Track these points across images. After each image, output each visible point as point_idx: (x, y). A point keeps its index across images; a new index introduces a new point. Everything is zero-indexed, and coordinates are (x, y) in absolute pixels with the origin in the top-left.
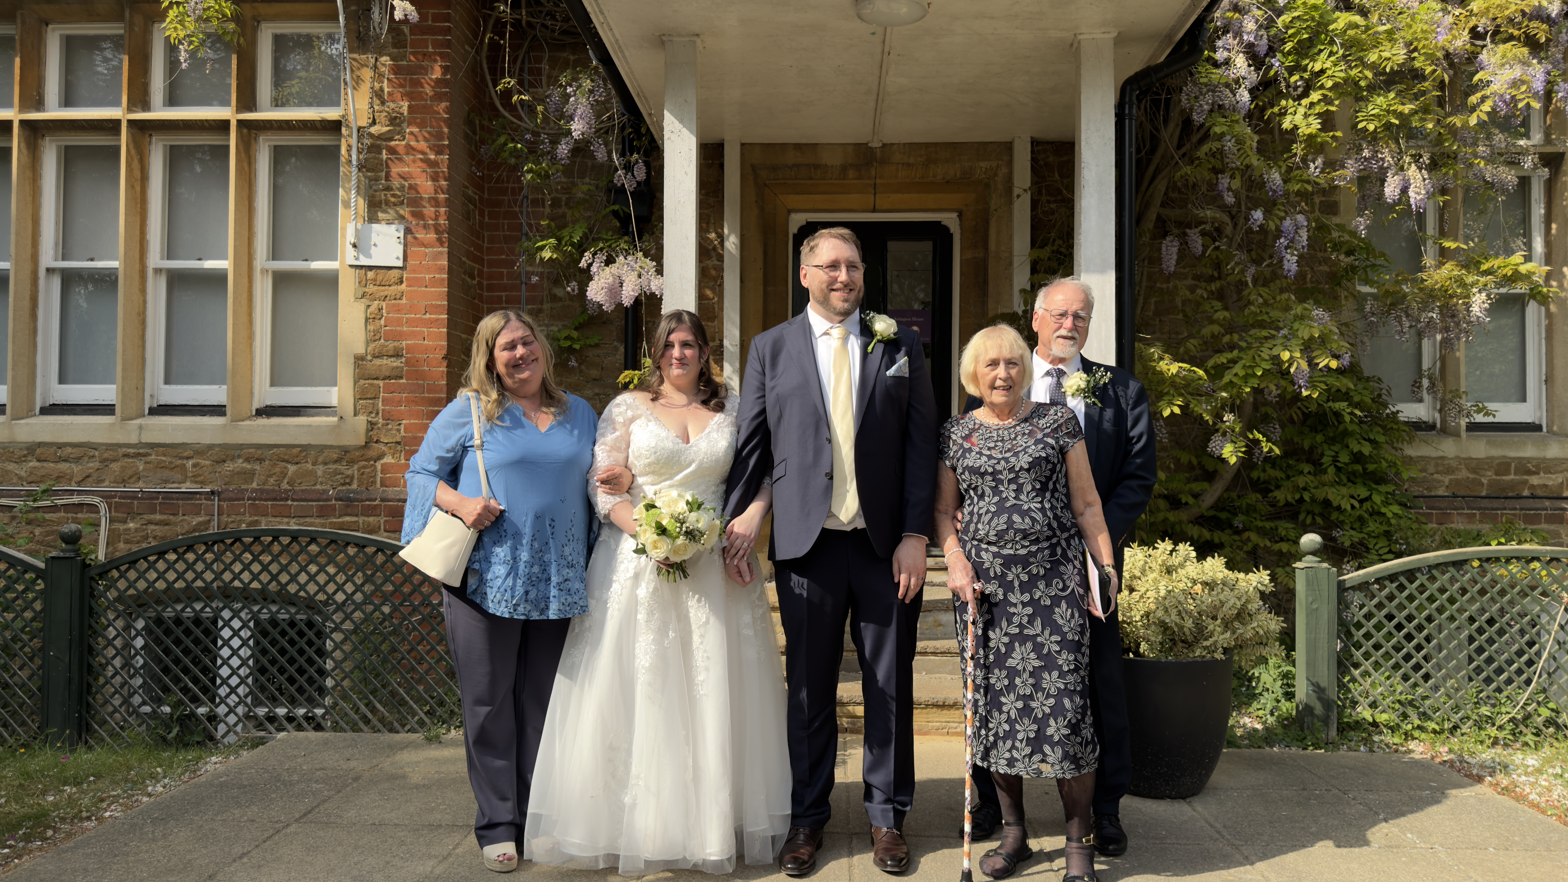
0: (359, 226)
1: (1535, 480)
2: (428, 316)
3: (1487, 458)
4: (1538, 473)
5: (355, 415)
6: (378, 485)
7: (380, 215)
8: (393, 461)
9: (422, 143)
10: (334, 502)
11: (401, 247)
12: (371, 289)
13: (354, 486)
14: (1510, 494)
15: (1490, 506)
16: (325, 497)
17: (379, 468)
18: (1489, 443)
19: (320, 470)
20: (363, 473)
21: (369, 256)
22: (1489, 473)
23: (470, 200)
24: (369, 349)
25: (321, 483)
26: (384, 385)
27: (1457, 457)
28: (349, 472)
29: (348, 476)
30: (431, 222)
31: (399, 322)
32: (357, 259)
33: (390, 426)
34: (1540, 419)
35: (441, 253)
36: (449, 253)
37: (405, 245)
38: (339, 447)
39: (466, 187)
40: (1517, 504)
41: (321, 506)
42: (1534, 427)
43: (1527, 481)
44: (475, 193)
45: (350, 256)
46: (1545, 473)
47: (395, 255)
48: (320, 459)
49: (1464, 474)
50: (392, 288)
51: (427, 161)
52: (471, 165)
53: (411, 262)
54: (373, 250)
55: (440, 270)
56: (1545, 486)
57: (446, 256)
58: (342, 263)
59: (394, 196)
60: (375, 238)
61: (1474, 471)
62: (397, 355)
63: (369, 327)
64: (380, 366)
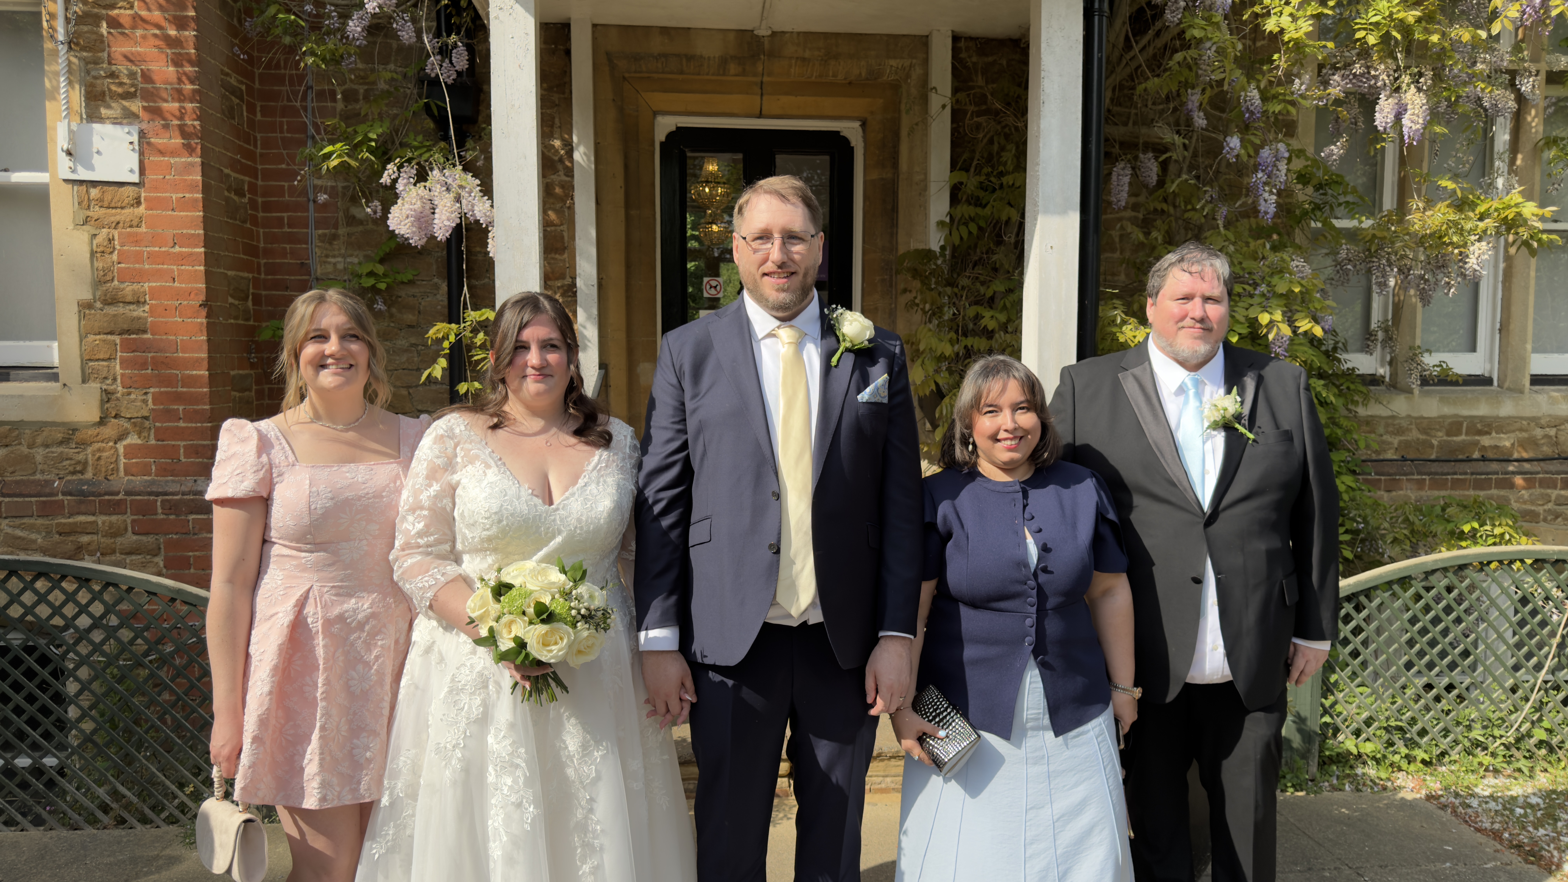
0: (74, 126)
1: (1486, 441)
2: (177, 249)
3: (1439, 417)
4: (1489, 433)
5: (84, 381)
6: (122, 473)
7: (103, 111)
8: (139, 442)
9: (157, 13)
10: (60, 497)
11: (135, 157)
12: (96, 212)
13: (89, 475)
14: (1460, 457)
15: (1440, 470)
16: (47, 490)
17: (121, 450)
18: (1442, 400)
19: (39, 454)
20: (99, 458)
21: (90, 167)
22: (1440, 434)
23: (234, 91)
24: (98, 293)
25: (42, 472)
26: (122, 341)
27: (1409, 416)
28: (81, 457)
29: (79, 462)
30: (176, 122)
31: (138, 257)
32: (74, 171)
33: (133, 396)
34: (1491, 371)
35: (192, 164)
36: (203, 164)
37: (141, 154)
38: (63, 424)
39: (227, 75)
40: (1468, 467)
41: (44, 502)
42: (1483, 381)
43: (1477, 443)
44: (242, 83)
45: (63, 167)
46: (1497, 433)
47: (128, 167)
48: (39, 440)
49: (1414, 434)
50: (126, 211)
51: (167, 39)
52: (233, 45)
53: (150, 177)
54: (96, 160)
55: (191, 188)
56: (1496, 447)
57: (199, 169)
58: (53, 176)
59: (121, 84)
60: (97, 143)
61: (1424, 431)
62: (138, 302)
63: (96, 264)
64: (115, 316)
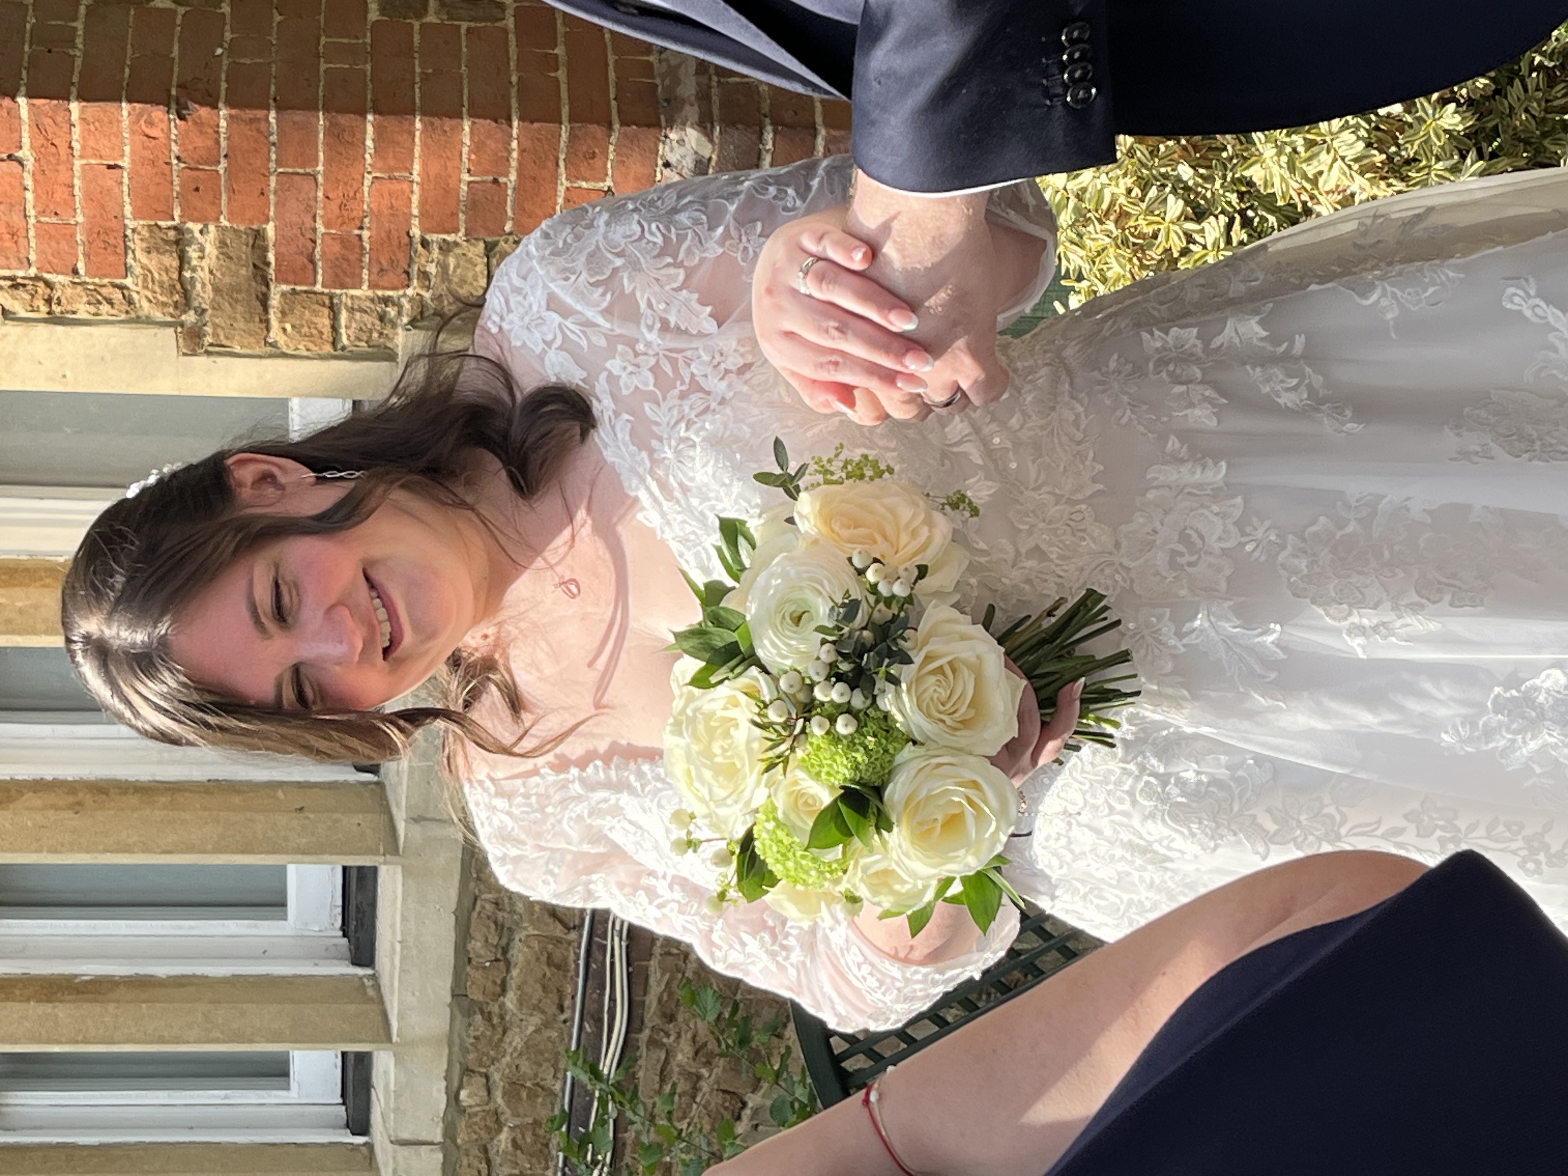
2: (25, 153)
24: (159, 316)
26: (283, 281)
31: (56, 234)
33: (432, 269)
62: (177, 242)
63: (82, 315)
64: (216, 290)
